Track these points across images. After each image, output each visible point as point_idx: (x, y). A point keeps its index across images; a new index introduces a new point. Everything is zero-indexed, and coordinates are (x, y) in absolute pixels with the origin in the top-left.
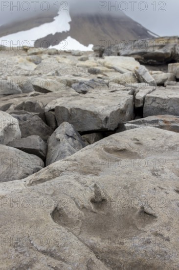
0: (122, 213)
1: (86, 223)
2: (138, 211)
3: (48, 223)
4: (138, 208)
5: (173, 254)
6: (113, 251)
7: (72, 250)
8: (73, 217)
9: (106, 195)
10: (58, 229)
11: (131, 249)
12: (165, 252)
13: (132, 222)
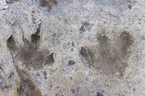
0: (42, 51)
1: (23, 50)
2: (50, 54)
3: (3, 48)
4: (51, 53)
5: (43, 85)
6: (24, 71)
7: (7, 67)
8: (17, 45)
9: (41, 35)
10: (6, 53)
11: (31, 74)
12: (41, 83)
13: (43, 58)
